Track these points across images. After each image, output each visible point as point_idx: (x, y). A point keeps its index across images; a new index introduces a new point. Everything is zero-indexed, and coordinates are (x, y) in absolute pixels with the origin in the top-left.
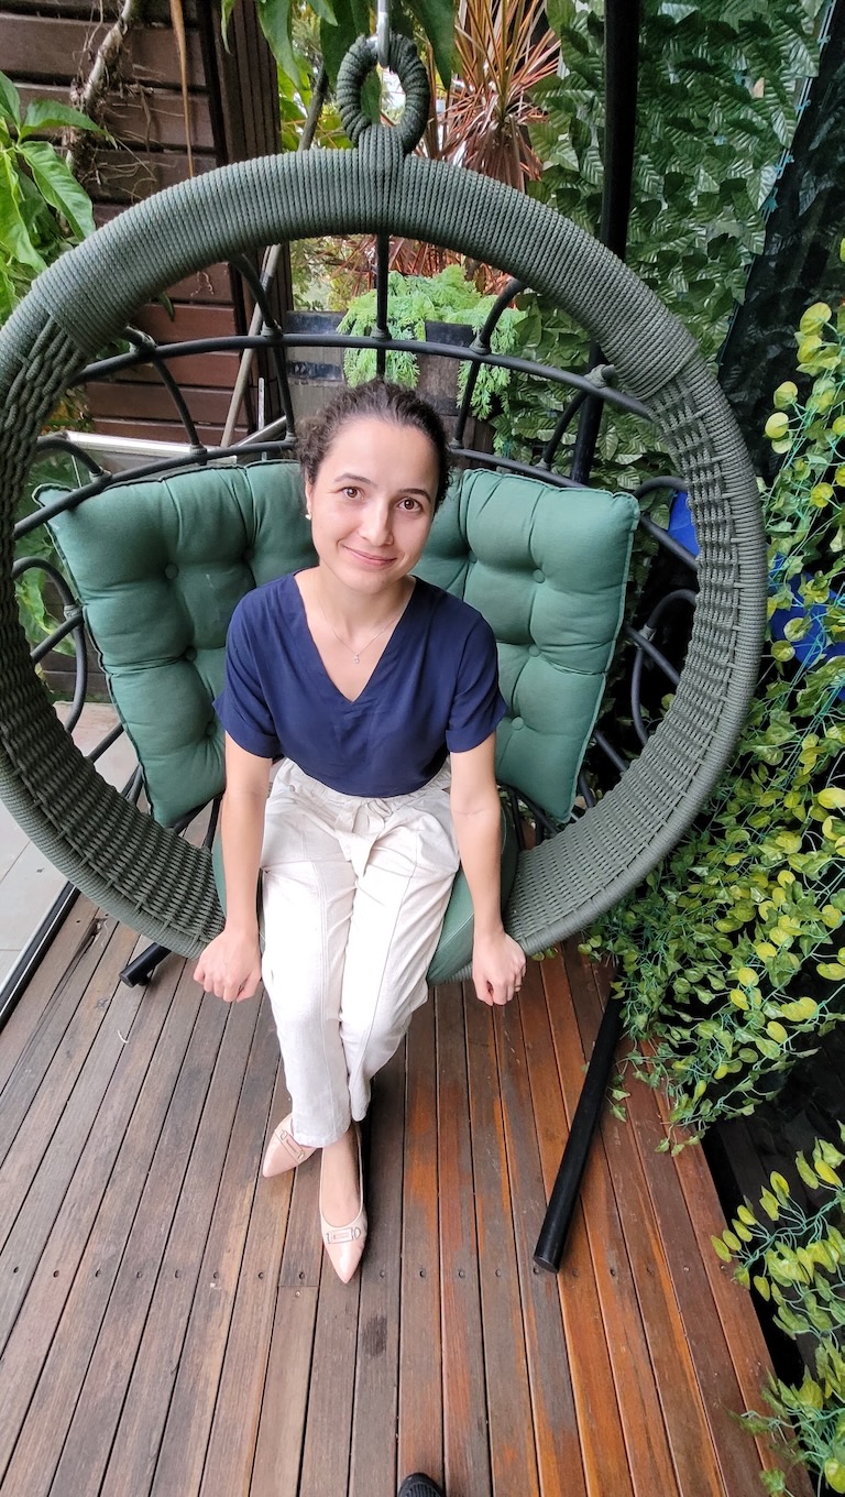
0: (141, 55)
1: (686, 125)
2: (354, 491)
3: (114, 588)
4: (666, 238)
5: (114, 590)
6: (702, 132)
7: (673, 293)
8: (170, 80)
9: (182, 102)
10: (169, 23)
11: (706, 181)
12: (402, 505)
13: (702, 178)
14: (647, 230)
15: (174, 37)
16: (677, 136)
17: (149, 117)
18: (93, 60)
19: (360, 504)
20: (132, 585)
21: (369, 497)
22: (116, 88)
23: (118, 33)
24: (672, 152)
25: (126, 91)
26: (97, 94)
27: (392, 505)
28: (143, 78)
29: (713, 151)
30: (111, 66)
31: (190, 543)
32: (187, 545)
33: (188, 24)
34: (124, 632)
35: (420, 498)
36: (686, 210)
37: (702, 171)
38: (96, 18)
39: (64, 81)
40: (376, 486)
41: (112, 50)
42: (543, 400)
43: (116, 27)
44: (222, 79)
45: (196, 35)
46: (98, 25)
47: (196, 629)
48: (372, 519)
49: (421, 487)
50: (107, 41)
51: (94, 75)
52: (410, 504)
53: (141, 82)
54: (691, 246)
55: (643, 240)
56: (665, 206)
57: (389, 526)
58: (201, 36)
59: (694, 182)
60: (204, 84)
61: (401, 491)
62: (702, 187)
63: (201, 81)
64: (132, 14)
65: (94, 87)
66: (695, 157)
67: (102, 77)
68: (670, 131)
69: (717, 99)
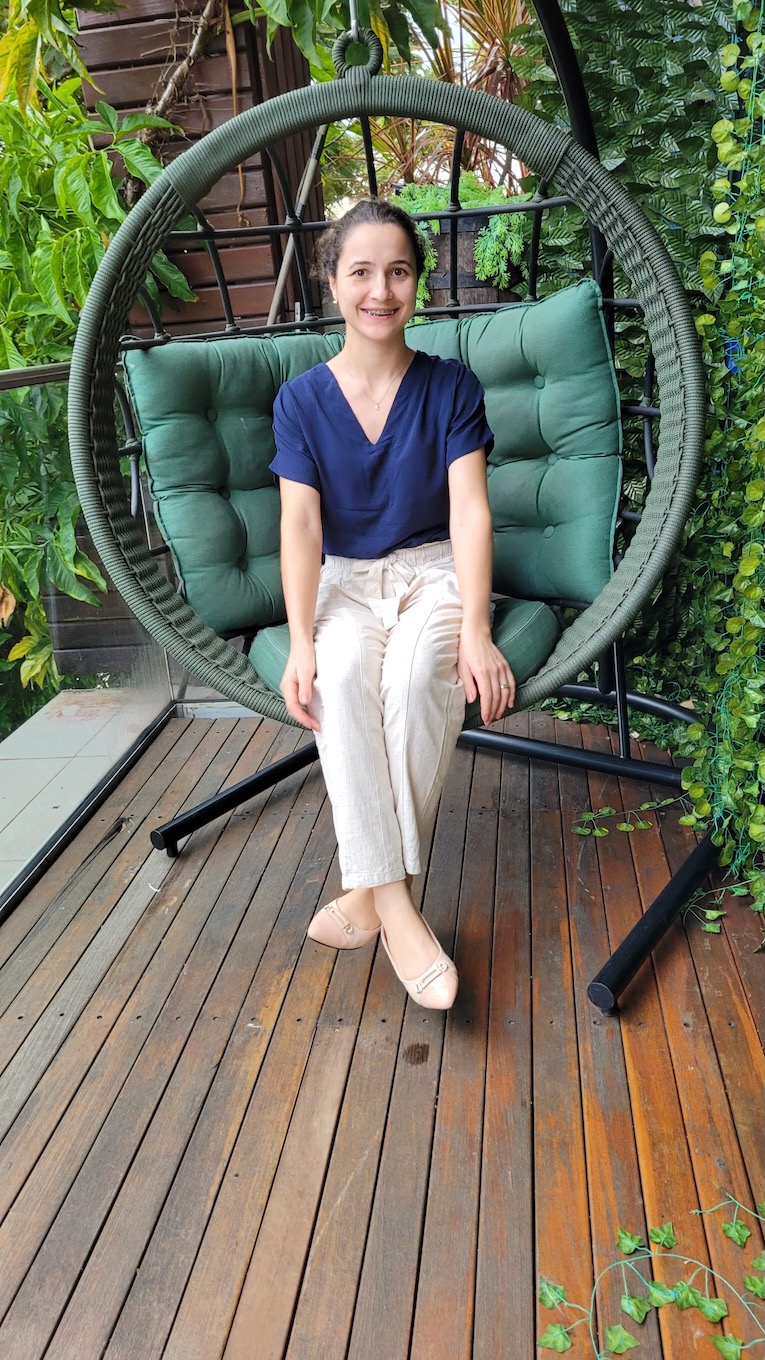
0: (201, 76)
1: (645, 35)
2: (361, 272)
3: (171, 416)
4: (649, 114)
5: (171, 418)
6: (659, 36)
7: (668, 154)
8: (225, 87)
9: (232, 101)
10: (224, 52)
11: (673, 68)
12: (394, 274)
13: (669, 67)
14: (630, 111)
15: (228, 61)
16: (638, 44)
17: (205, 116)
18: (166, 87)
19: (367, 279)
20: (184, 415)
21: (371, 272)
22: (180, 101)
23: (186, 66)
24: (638, 54)
25: (188, 101)
26: (166, 106)
27: (387, 274)
28: (201, 91)
29: (672, 46)
30: (179, 86)
31: (229, 388)
32: (226, 388)
33: (238, 50)
34: (174, 456)
35: (404, 266)
36: (662, 90)
37: (668, 62)
38: (171, 59)
39: (143, 104)
40: (374, 264)
41: (181, 76)
42: (561, 262)
43: (185, 63)
44: (263, 80)
45: (244, 56)
46: (171, 65)
47: (231, 465)
48: (376, 287)
49: (402, 259)
50: (178, 72)
51: (166, 95)
52: (399, 272)
53: (201, 93)
54: (673, 114)
55: (629, 119)
56: (641, 92)
57: (387, 286)
58: (248, 57)
59: (663, 70)
60: (249, 85)
61: (390, 264)
62: (671, 72)
63: (247, 83)
64: (197, 52)
65: (165, 103)
66: (658, 54)
67: (173, 95)
68: (631, 41)
69: (665, 14)
